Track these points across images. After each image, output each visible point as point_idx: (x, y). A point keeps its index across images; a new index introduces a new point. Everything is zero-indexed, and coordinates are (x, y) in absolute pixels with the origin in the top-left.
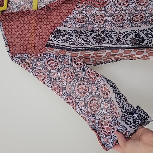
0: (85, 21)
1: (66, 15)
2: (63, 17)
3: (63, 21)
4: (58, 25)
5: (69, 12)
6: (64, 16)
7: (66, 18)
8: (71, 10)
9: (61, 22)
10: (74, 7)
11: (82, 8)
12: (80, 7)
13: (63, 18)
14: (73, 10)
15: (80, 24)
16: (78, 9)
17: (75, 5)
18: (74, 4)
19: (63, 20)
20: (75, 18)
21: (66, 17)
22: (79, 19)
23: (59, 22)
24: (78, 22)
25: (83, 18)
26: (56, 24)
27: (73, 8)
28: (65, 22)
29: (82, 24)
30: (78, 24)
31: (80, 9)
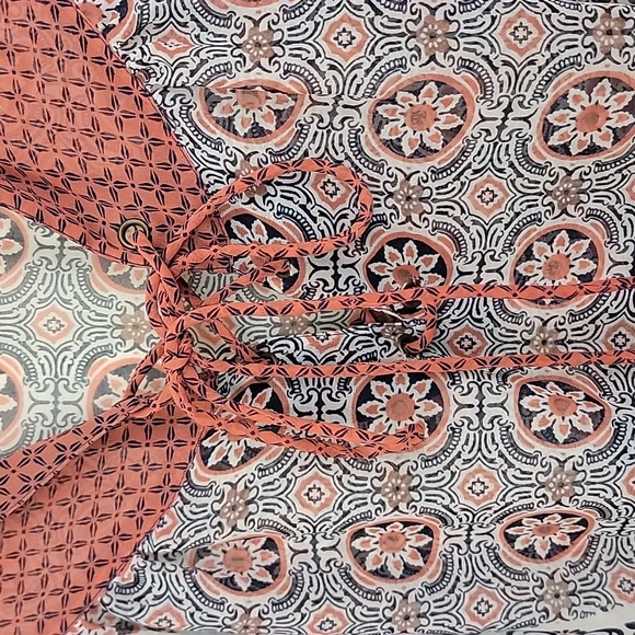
0: (290, 566)
1: (125, 537)
2: (103, 552)
3: (104, 586)
4: (70, 618)
5: (149, 512)
6: (115, 548)
7: (126, 560)
8: (167, 491)
9: (93, 592)
10: (183, 466)
11: (251, 468)
12: (233, 461)
13: (101, 563)
14: (175, 489)
15: (242, 600)
16: (221, 479)
17: (188, 448)
18: (180, 443)
19: (101, 575)
20: (202, 552)
21: (125, 549)
22: (238, 559)
23: (77, 600)
24: (229, 583)
25: (270, 544)
26: (50, 615)
27: (178, 477)
28: (121, 589)
29: (262, 599)
30: (233, 599)
31: (231, 477)
